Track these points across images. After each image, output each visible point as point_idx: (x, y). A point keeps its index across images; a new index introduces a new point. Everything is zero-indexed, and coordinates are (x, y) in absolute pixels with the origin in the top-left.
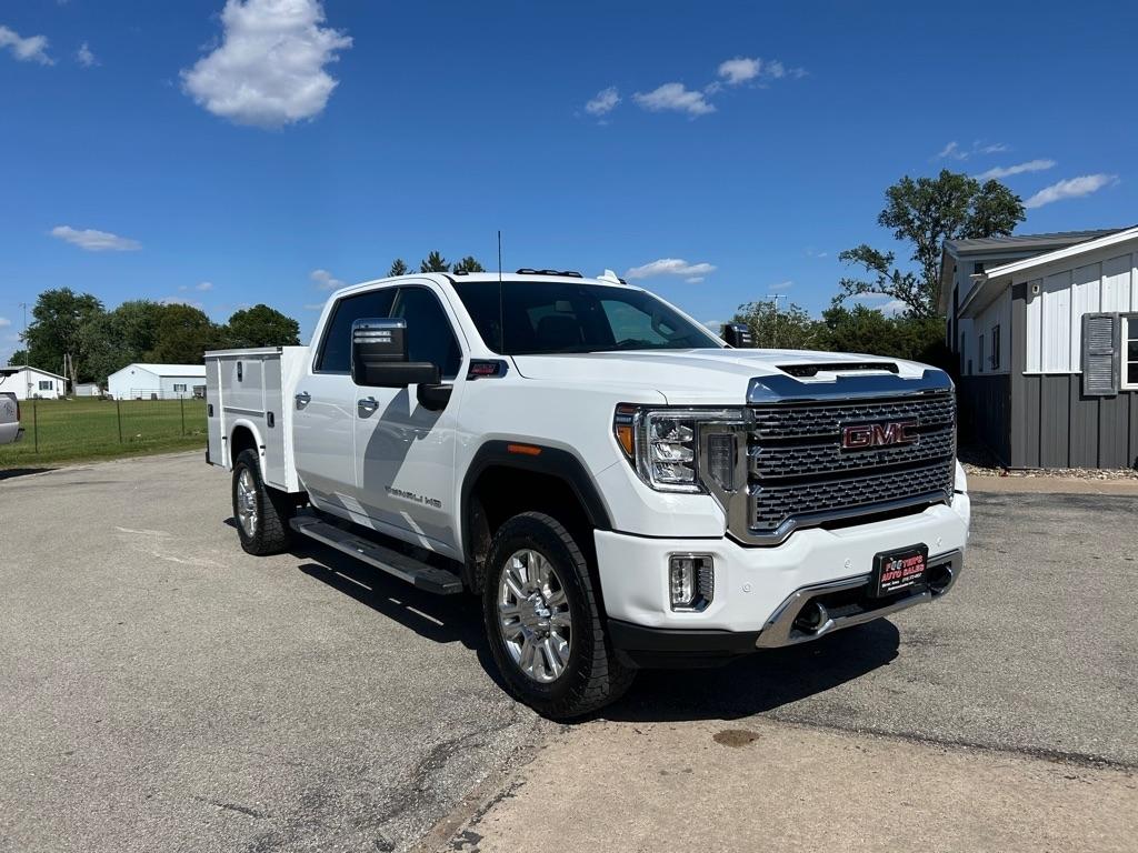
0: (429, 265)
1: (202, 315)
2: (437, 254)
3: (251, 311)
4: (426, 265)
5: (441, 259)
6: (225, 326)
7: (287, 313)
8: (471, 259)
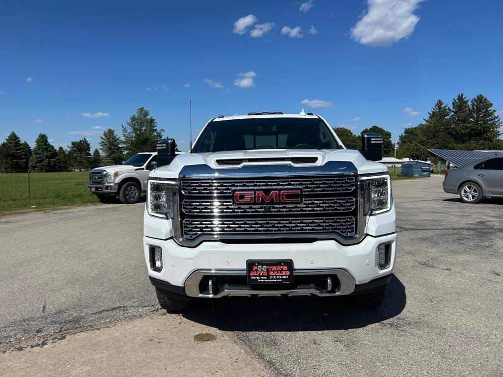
0: (457, 101)
1: (349, 131)
2: (462, 95)
3: (370, 129)
4: (455, 101)
5: (464, 97)
6: (359, 136)
7: (386, 129)
8: (481, 95)
